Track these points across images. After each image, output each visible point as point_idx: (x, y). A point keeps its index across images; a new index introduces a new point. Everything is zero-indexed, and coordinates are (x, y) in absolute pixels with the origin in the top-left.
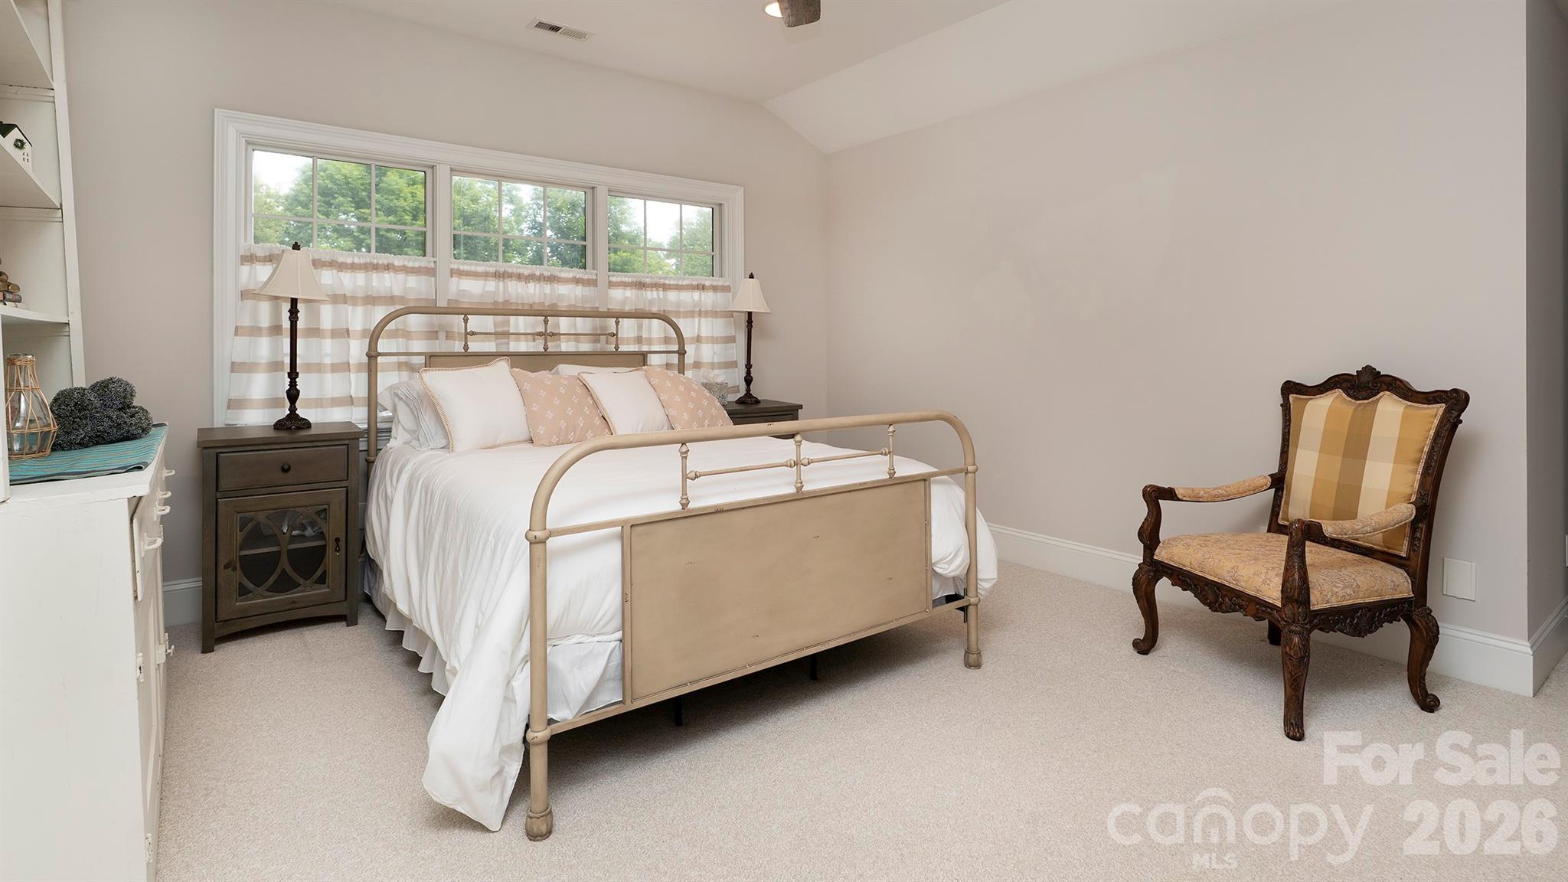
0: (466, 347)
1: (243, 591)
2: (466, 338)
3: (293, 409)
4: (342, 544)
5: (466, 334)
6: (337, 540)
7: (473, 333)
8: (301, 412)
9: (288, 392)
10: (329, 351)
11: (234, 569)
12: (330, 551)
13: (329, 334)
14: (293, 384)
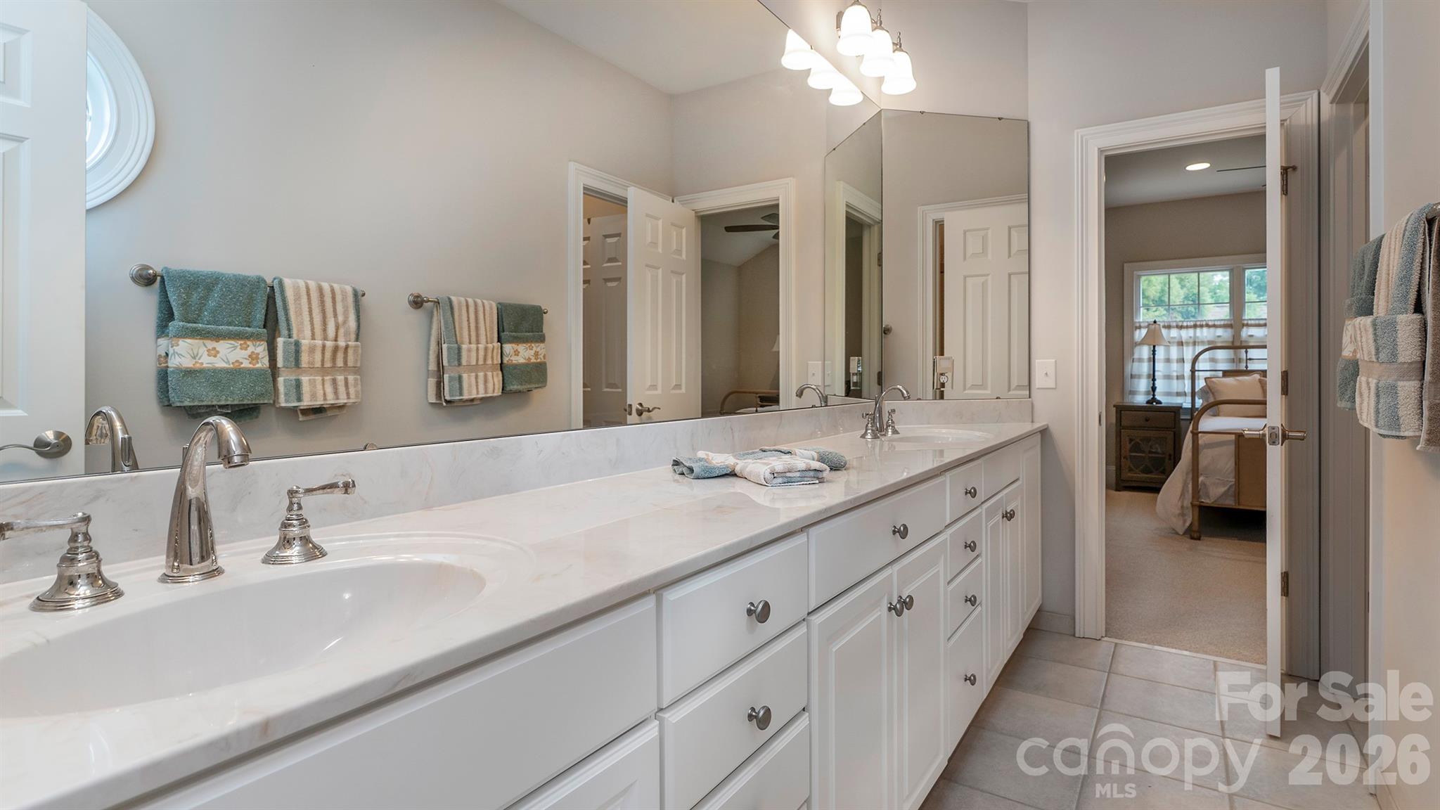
0: (1247, 367)
1: (1131, 470)
2: (1247, 363)
3: (1154, 395)
4: (1172, 457)
5: (1247, 359)
6: (1170, 455)
7: (1250, 359)
8: (1158, 397)
9: (1152, 388)
10: (1175, 369)
11: (1127, 459)
12: (1167, 460)
13: (1175, 361)
14: (1154, 384)
